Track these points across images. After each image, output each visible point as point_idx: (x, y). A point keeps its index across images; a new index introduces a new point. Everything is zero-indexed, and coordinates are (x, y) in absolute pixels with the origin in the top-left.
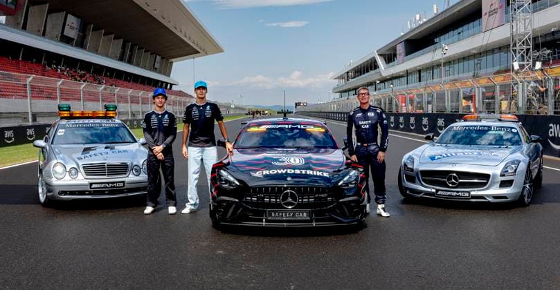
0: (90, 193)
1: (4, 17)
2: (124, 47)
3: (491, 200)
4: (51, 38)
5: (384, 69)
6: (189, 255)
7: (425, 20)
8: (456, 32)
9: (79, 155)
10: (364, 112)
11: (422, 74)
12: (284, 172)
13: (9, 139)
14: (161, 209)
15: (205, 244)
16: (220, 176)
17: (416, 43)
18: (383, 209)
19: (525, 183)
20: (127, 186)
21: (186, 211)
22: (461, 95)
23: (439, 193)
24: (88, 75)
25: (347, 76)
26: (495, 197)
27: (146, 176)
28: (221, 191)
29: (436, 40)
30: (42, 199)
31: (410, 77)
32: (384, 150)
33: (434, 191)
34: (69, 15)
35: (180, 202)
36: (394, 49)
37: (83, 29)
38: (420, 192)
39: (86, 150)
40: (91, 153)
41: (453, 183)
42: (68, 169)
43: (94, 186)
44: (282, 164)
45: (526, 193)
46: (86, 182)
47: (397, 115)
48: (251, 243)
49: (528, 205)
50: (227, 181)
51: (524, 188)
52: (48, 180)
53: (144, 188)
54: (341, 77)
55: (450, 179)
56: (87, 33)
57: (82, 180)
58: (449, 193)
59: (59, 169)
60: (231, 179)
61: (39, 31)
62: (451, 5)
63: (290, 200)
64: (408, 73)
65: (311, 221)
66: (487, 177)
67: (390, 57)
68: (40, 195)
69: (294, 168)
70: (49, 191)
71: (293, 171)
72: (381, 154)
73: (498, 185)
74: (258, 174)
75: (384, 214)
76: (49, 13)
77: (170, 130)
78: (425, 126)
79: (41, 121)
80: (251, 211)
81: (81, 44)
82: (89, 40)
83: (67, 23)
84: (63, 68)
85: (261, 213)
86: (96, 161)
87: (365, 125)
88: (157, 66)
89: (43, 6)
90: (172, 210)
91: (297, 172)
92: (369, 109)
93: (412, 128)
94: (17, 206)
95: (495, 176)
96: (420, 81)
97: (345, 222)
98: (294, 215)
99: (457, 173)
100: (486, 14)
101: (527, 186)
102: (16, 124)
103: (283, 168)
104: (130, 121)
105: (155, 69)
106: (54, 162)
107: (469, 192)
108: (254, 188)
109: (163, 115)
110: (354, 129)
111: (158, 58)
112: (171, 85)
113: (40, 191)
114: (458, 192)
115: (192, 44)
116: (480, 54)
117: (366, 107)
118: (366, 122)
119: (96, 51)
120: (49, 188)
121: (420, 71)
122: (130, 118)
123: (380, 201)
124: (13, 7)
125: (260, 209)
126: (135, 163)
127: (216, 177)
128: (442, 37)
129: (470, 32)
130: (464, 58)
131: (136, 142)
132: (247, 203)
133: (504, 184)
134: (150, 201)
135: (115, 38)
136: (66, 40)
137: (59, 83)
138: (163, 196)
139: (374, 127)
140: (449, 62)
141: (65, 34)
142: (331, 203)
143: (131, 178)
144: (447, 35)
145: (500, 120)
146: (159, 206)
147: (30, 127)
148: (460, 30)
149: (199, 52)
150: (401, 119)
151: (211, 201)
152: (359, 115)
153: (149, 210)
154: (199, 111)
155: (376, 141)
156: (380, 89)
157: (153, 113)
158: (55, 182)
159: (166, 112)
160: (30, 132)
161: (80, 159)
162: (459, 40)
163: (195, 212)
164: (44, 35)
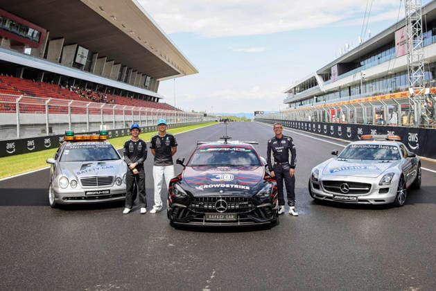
0: (85, 198)
1: (30, 49)
2: (122, 70)
3: (373, 202)
4: (66, 65)
5: (323, 86)
6: (149, 247)
7: (353, 48)
8: (376, 57)
9: (78, 170)
10: (279, 140)
11: (351, 90)
12: (218, 186)
13: (31, 147)
14: (136, 209)
15: (161, 238)
16: (175, 188)
17: (347, 66)
18: (294, 210)
19: (399, 189)
20: (111, 193)
21: (153, 211)
22: (374, 111)
23: (336, 197)
24: (93, 93)
25: (294, 91)
26: (376, 201)
27: (125, 185)
28: (175, 200)
29: (362, 63)
30: (51, 202)
31: (342, 92)
32: (293, 167)
33: (332, 195)
34: (80, 47)
35: (149, 205)
36: (330, 70)
37: (91, 57)
38: (322, 196)
39: (84, 166)
40: (87, 168)
41: (345, 190)
42: (70, 181)
43: (88, 193)
44: (217, 180)
45: (400, 196)
46: (83, 190)
47: (329, 125)
48: (194, 238)
49: (402, 206)
50: (179, 192)
51: (398, 193)
52: (56, 189)
53: (124, 194)
54: (290, 92)
55: (342, 187)
56: (93, 60)
57: (79, 189)
58: (342, 198)
59: (64, 181)
60: (183, 191)
61: (57, 59)
62: (371, 37)
63: (222, 207)
64: (340, 89)
65: (237, 221)
66: (369, 185)
67: (326, 76)
68: (50, 200)
69: (226, 183)
70: (56, 197)
71: (224, 186)
72: (291, 170)
73: (378, 191)
74: (200, 188)
75: (294, 214)
76: (64, 45)
77: (143, 154)
78: (349, 134)
79: (56, 132)
80: (195, 214)
81: (89, 69)
82: (95, 66)
83: (78, 53)
84: (75, 88)
85: (202, 216)
86: (90, 175)
87: (280, 149)
88: (147, 84)
89: (60, 40)
90: (143, 210)
91: (228, 186)
92: (282, 139)
93: (340, 135)
94: (33, 207)
95: (375, 185)
96: (350, 95)
97: (262, 222)
98: (225, 218)
99: (348, 183)
100: (398, 44)
101: (401, 191)
102: (36, 136)
103: (218, 183)
104: (124, 130)
105: (145, 87)
106: (60, 176)
107: (357, 197)
108: (197, 199)
109: (138, 142)
110: (272, 152)
111: (148, 78)
112: (158, 99)
113: (50, 196)
114: (349, 197)
115: (174, 68)
116: (395, 74)
117: (280, 137)
118: (280, 148)
119: (100, 74)
120: (56, 195)
121: (349, 87)
122: (124, 128)
123: (291, 204)
124: (38, 40)
125: (201, 213)
126: (118, 176)
127: (172, 189)
128: (366, 61)
129: (388, 57)
130: (383, 78)
131: (120, 159)
132: (192, 208)
133: (383, 191)
134: (128, 204)
135: (115, 64)
136: (78, 66)
137: (70, 103)
138: (137, 200)
139: (286, 151)
140: (373, 80)
141: (77, 61)
142: (251, 208)
143: (114, 187)
144: (369, 60)
145: (388, 140)
146: (134, 207)
147: (47, 137)
148: (379, 55)
149: (179, 73)
150: (332, 128)
151: (168, 206)
152: (276, 142)
153: (126, 210)
154: (161, 141)
155: (288, 161)
156: (320, 101)
157: (130, 141)
158: (60, 190)
159: (140, 141)
160: (47, 141)
161: (79, 173)
162: (379, 64)
163: (160, 211)
164: (60, 62)
